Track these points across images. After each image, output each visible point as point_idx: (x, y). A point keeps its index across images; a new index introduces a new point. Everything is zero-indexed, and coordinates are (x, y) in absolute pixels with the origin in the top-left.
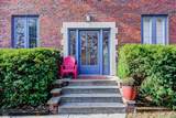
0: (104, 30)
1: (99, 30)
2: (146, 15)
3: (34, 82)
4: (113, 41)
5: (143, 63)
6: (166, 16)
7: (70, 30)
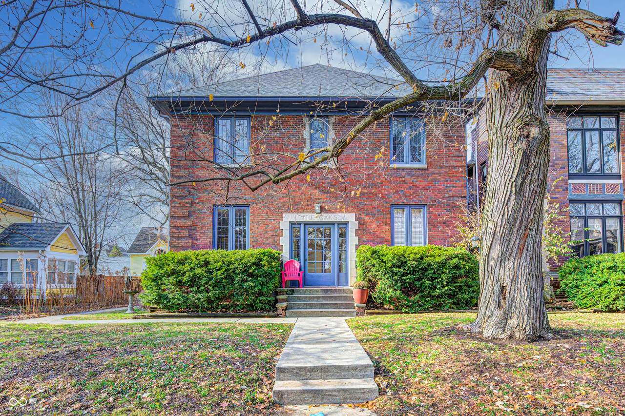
0: (339, 223)
1: (333, 224)
2: (398, 205)
3: (262, 285)
4: (352, 239)
5: (373, 266)
6: (424, 205)
7: (292, 224)
